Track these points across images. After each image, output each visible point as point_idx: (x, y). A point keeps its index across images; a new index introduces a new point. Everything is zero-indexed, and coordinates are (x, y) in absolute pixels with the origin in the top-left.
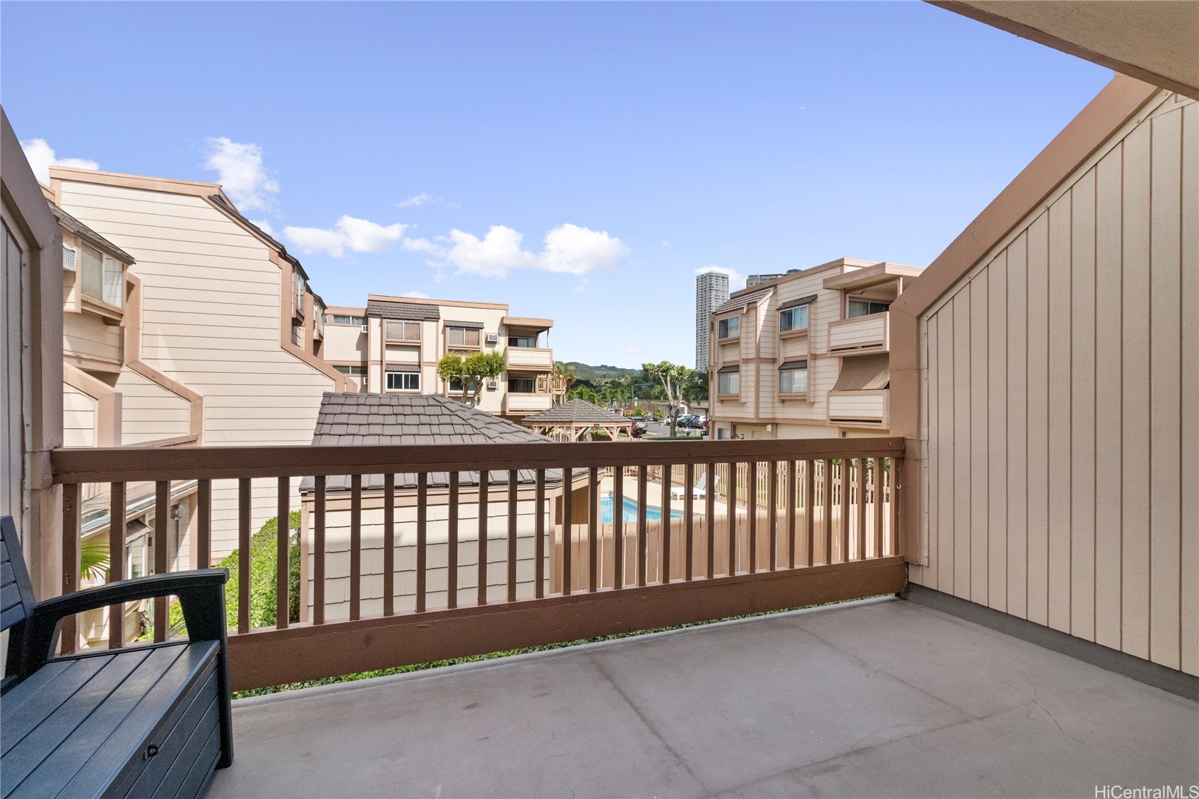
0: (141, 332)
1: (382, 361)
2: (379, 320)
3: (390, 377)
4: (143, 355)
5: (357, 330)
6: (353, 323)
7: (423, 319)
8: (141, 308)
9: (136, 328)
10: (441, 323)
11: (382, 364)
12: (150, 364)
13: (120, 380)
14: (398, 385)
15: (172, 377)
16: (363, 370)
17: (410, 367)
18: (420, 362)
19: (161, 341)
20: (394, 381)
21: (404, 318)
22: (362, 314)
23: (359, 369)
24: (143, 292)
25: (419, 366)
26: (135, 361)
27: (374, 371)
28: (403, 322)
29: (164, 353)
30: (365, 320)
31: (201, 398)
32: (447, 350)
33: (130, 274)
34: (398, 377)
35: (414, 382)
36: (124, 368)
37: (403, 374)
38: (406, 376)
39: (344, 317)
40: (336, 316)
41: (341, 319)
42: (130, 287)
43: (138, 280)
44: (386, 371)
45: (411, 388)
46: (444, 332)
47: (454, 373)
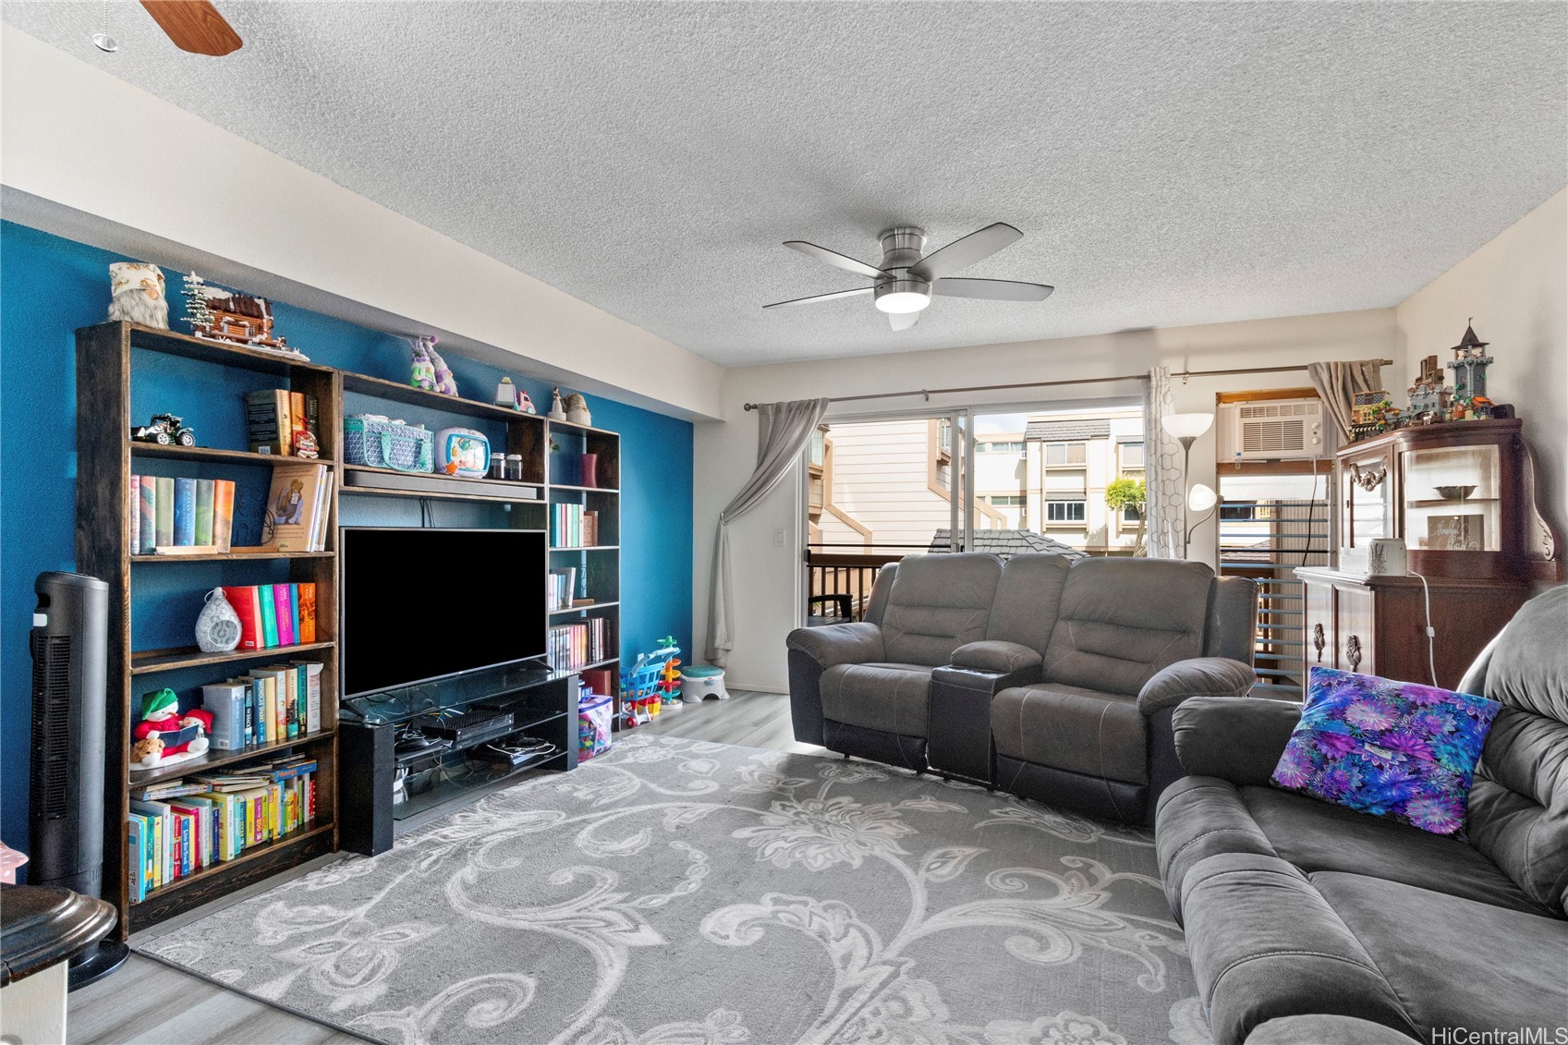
0: (833, 482)
1: (1041, 490)
2: (1039, 443)
3: (1051, 506)
4: (835, 499)
5: (1016, 455)
6: (1012, 450)
7: (1089, 437)
8: (834, 463)
9: (830, 479)
10: (1112, 440)
11: (1041, 493)
12: (839, 507)
13: (822, 519)
14: (1060, 516)
15: (852, 516)
16: (1022, 500)
17: (1074, 495)
18: (1085, 489)
19: (846, 488)
20: (1056, 511)
21: (1067, 438)
22: (1021, 439)
23: (1018, 500)
24: (835, 451)
25: (1085, 493)
26: (830, 505)
27: (1034, 501)
28: (1066, 443)
29: (848, 498)
30: (1024, 443)
31: (871, 533)
32: (1121, 472)
33: (827, 439)
34: (1060, 507)
35: (1078, 511)
36: (824, 511)
37: (1066, 503)
38: (1070, 506)
39: (1002, 444)
40: (995, 444)
41: (1000, 446)
42: (827, 448)
43: (832, 442)
44: (1046, 500)
45: (1075, 519)
46: (1117, 450)
47: (1125, 499)
